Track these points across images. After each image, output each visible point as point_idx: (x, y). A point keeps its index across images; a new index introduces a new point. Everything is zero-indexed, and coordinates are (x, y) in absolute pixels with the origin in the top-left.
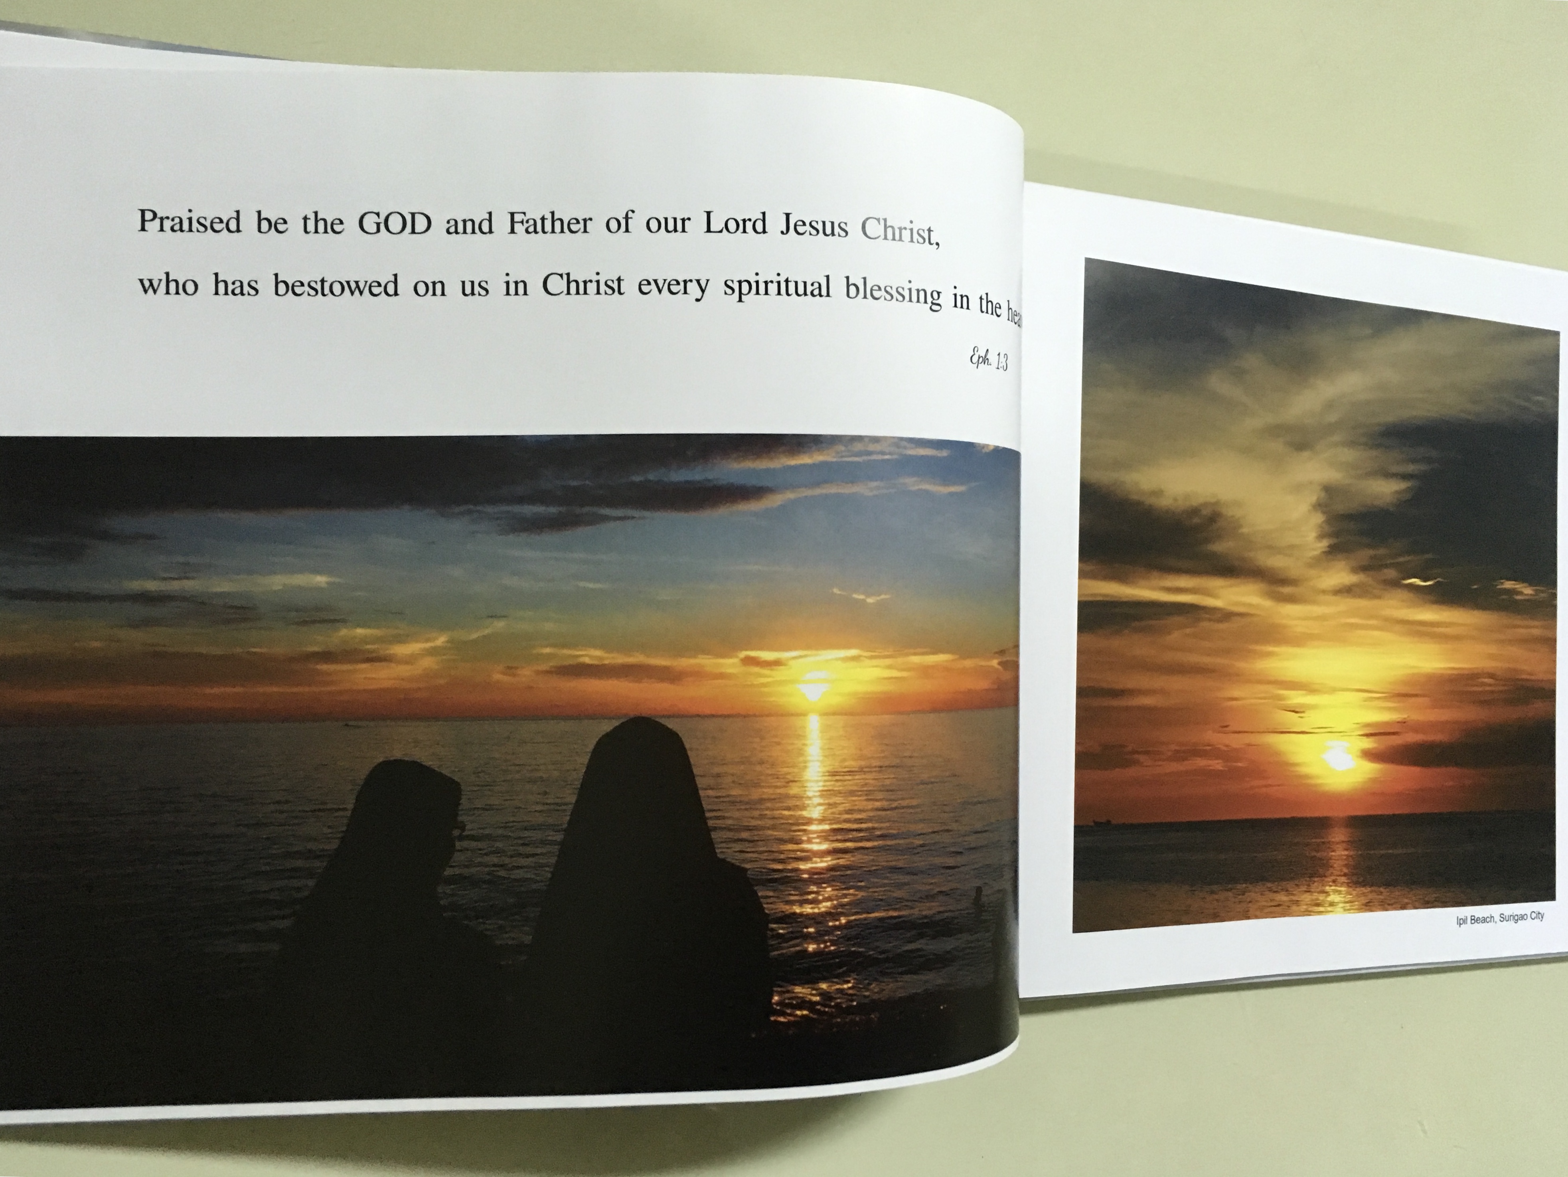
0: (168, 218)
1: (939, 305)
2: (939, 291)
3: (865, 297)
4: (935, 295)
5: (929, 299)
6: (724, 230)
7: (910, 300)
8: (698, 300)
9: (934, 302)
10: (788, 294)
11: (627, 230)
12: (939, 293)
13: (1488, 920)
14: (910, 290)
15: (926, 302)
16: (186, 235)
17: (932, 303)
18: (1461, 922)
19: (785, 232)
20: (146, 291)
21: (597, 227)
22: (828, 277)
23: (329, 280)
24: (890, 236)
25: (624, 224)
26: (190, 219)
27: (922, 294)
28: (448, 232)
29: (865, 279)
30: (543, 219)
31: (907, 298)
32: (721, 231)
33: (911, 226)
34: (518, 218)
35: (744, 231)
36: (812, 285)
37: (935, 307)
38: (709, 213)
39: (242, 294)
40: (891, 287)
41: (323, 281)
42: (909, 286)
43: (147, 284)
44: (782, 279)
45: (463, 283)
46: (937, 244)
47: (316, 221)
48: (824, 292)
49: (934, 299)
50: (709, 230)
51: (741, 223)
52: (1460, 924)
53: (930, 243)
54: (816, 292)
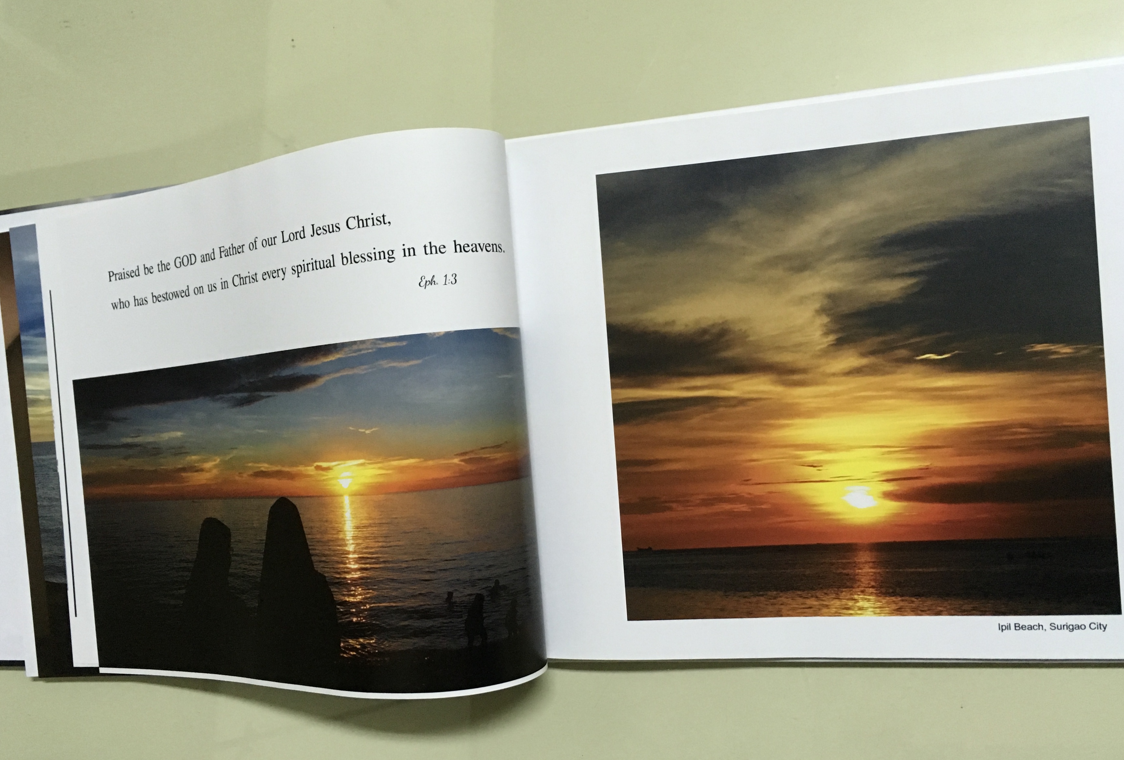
0: (117, 274)
1: (393, 258)
2: (392, 250)
3: (351, 263)
4: (390, 253)
5: (387, 256)
6: (289, 240)
7: (376, 259)
8: (283, 279)
9: (390, 257)
10: (317, 269)
11: (256, 249)
12: (392, 251)
13: (1035, 627)
14: (375, 253)
15: (385, 258)
16: (124, 280)
17: (389, 258)
18: (1002, 628)
19: (313, 235)
20: (114, 308)
21: (246, 248)
22: (333, 256)
23: (168, 292)
24: (361, 225)
25: (253, 246)
26: (124, 273)
27: (382, 254)
28: (202, 262)
29: (350, 252)
30: (230, 248)
31: (374, 258)
32: (288, 241)
33: (372, 216)
34: (222, 249)
35: (297, 239)
36: (326, 261)
37: (390, 260)
38: (282, 232)
39: (143, 304)
40: (364, 254)
41: (166, 293)
42: (374, 251)
43: (114, 305)
44: (313, 261)
45: (208, 285)
46: (389, 223)
47: (162, 265)
48: (332, 265)
49: (389, 255)
50: (284, 242)
51: (295, 234)
52: (1002, 630)
53: (385, 223)
54: (328, 265)
